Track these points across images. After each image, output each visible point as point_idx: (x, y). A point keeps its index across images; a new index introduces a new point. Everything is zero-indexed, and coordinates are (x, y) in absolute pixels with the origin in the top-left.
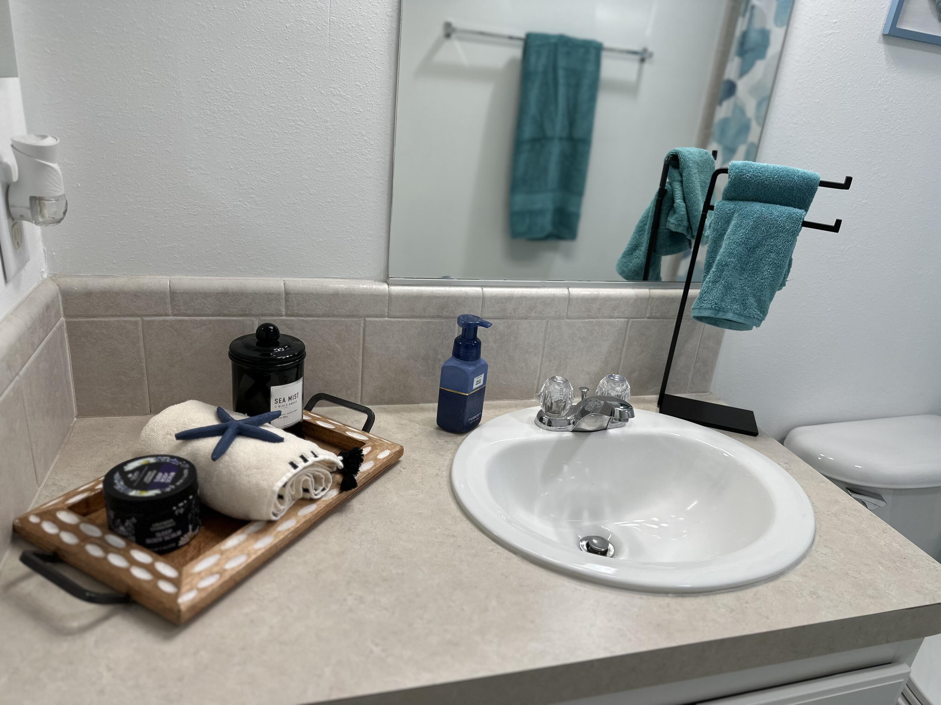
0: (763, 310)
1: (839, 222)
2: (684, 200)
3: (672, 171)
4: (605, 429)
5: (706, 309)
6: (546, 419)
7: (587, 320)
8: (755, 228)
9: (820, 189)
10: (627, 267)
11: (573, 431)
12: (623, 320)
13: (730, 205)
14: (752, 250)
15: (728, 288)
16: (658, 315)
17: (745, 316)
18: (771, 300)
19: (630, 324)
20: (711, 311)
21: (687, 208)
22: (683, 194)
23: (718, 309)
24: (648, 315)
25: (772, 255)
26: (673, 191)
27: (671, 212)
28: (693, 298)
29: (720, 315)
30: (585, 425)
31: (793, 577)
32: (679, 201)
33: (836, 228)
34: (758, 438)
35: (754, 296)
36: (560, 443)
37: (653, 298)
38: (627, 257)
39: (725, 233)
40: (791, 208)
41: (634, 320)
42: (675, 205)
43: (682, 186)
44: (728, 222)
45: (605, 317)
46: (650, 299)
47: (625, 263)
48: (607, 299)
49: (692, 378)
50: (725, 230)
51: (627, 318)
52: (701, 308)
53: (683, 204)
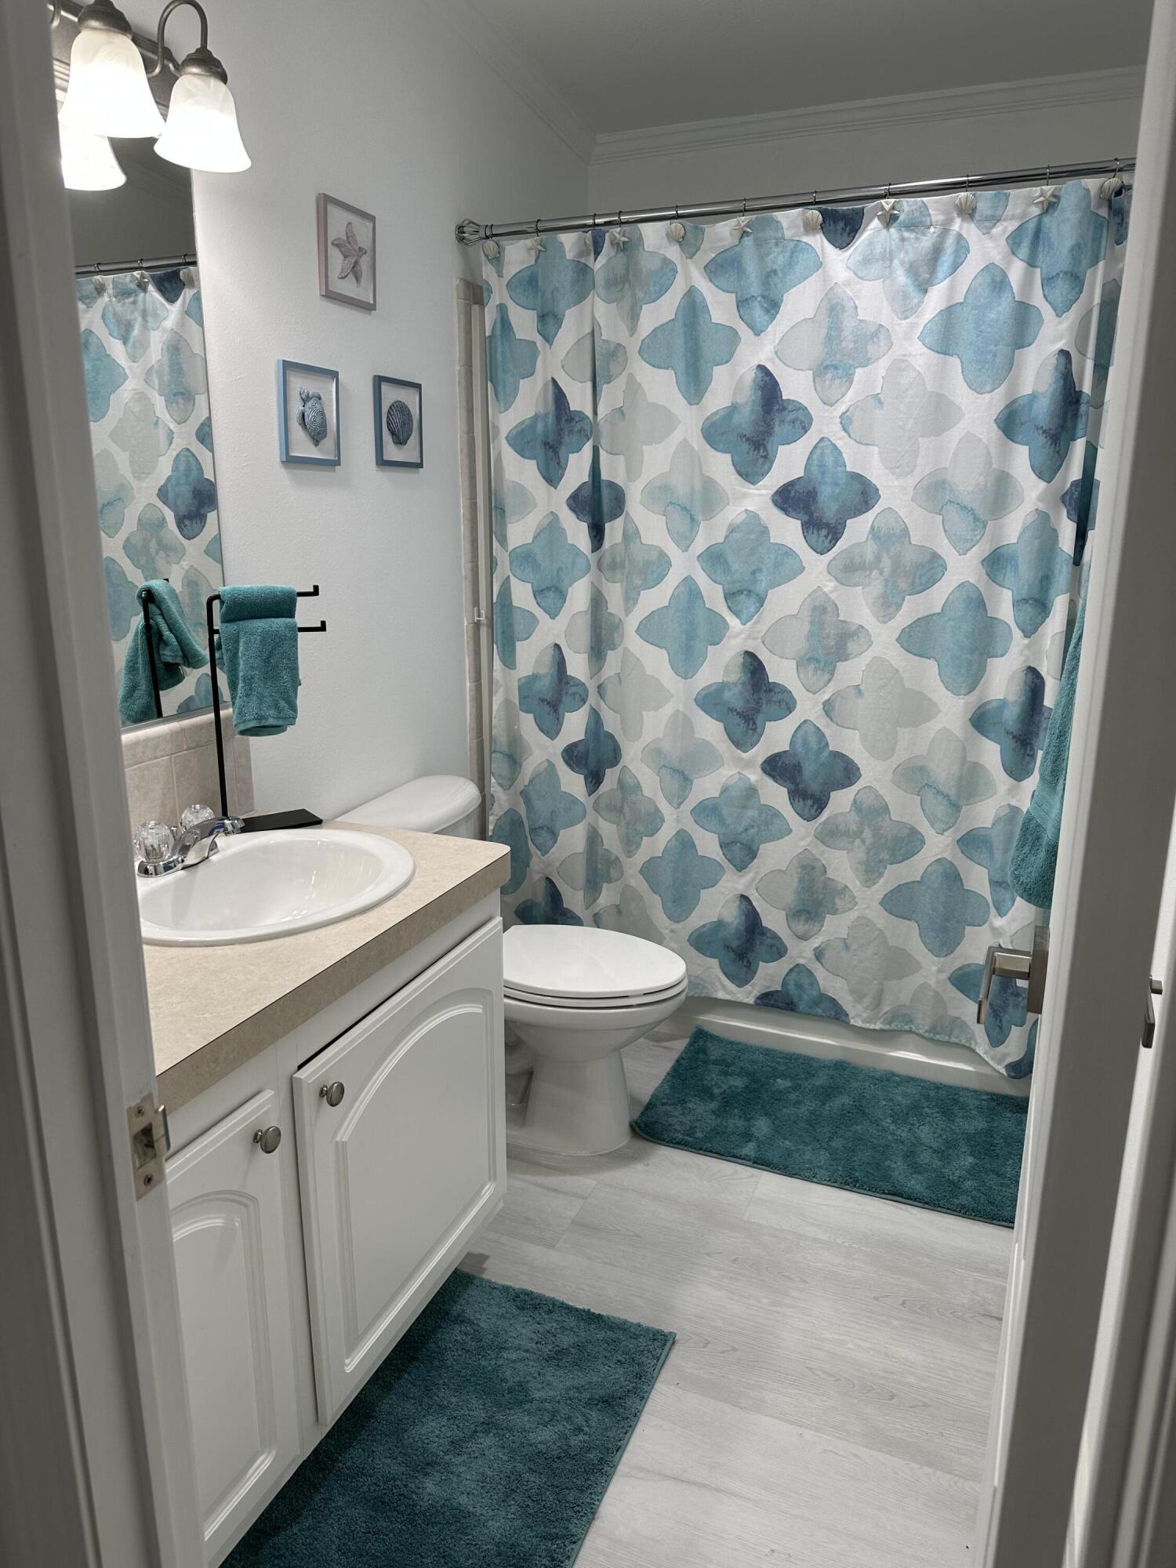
0: (293, 708)
1: (323, 623)
2: (171, 630)
3: (152, 607)
4: (207, 858)
5: (249, 720)
6: (150, 868)
7: (135, 767)
8: (263, 641)
9: (299, 599)
10: (132, 710)
11: (182, 869)
12: (166, 757)
13: (233, 627)
14: (267, 661)
15: (261, 698)
16: (194, 745)
17: (283, 718)
18: (296, 698)
19: (173, 760)
20: (255, 721)
21: (176, 637)
22: (168, 625)
23: (260, 718)
24: (185, 747)
25: (285, 661)
26: (157, 624)
27: (161, 646)
28: (229, 718)
29: (263, 723)
30: (191, 859)
31: (417, 880)
32: (166, 633)
33: (323, 627)
34: (323, 824)
35: (284, 699)
36: (177, 881)
37: (184, 729)
38: (128, 700)
39: (238, 652)
40: (284, 619)
41: (176, 755)
42: (164, 638)
43: (164, 618)
44: (237, 641)
45: (151, 759)
46: (183, 730)
47: (129, 706)
48: (147, 740)
49: (238, 800)
50: (237, 649)
51: (168, 755)
52: (245, 721)
53: (171, 635)
